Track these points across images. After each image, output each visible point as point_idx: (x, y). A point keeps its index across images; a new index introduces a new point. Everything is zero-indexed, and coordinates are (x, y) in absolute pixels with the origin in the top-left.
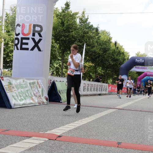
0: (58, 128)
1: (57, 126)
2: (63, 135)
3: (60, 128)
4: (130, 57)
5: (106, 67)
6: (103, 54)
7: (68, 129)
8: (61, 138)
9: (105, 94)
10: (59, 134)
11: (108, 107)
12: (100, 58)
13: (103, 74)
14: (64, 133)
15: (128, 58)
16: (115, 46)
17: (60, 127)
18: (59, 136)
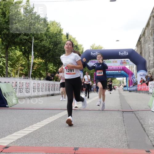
0: (5, 137)
1: (3, 136)
2: (11, 145)
3: (7, 138)
4: (84, 51)
5: (58, 63)
6: (54, 48)
7: (17, 138)
8: (8, 149)
9: (58, 94)
10: (5, 145)
11: (63, 108)
12: (51, 53)
13: (55, 71)
14: (11, 143)
15: (82, 51)
16: (67, 38)
17: (7, 136)
18: (6, 147)
